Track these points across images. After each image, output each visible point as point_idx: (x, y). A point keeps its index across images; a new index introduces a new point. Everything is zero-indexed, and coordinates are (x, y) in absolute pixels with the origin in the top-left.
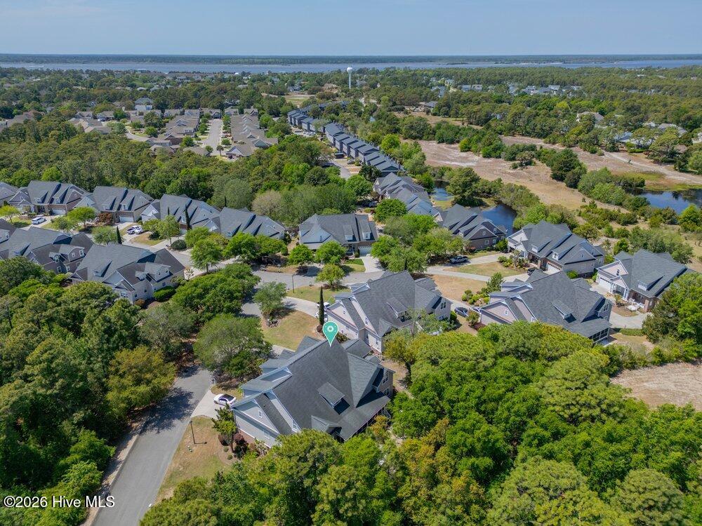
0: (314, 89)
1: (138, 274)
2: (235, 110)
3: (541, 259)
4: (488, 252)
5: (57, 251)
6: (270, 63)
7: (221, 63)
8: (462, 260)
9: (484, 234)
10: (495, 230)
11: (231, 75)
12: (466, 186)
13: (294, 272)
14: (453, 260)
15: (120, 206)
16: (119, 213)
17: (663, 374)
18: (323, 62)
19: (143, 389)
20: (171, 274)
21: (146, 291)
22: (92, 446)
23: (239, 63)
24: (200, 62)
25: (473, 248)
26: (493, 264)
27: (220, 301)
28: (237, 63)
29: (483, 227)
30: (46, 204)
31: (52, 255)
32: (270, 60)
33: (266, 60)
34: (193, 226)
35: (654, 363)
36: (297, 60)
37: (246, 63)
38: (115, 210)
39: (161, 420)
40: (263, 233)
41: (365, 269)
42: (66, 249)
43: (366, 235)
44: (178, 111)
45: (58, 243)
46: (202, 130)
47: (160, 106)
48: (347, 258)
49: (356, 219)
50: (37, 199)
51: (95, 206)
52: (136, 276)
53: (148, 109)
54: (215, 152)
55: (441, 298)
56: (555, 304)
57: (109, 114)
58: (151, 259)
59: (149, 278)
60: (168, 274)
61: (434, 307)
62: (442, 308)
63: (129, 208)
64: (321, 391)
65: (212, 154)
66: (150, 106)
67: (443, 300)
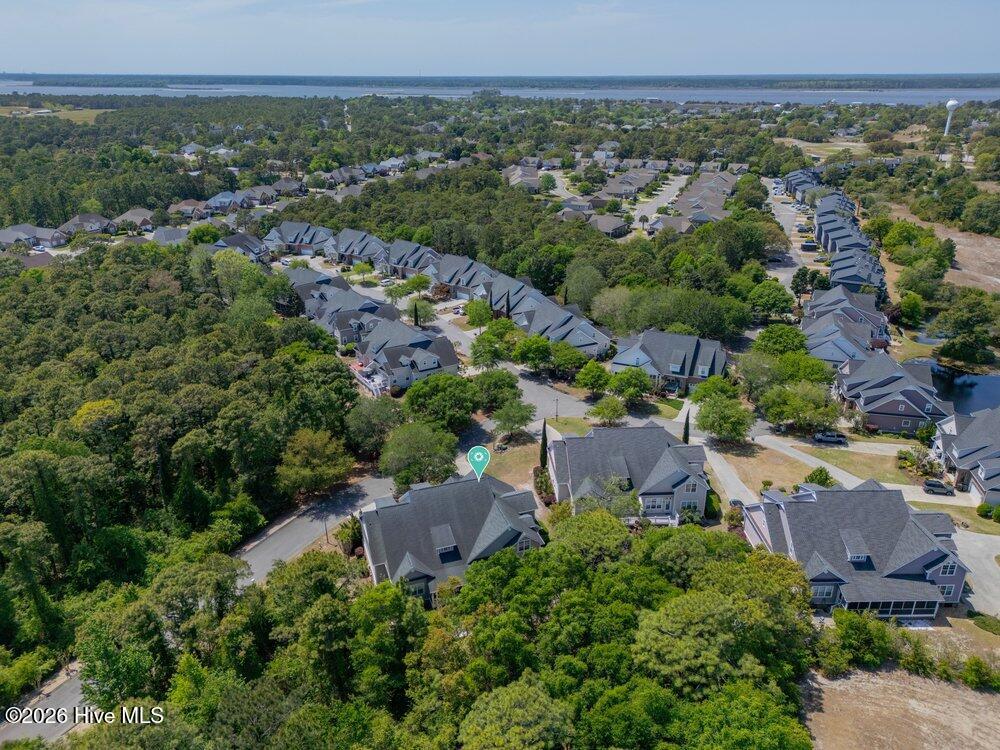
0: (875, 134)
1: (404, 359)
2: (716, 164)
3: (960, 470)
4: (902, 440)
5: (358, 318)
6: (850, 87)
7: (771, 87)
8: (833, 439)
9: (902, 408)
10: (928, 406)
11: (767, 108)
12: (965, 325)
13: (583, 397)
14: (819, 436)
15: (459, 281)
16: (456, 288)
17: (968, 703)
18: (946, 87)
19: (307, 472)
20: (439, 366)
21: (408, 379)
22: (242, 509)
23: (801, 87)
24: (743, 85)
25: (872, 427)
26: (883, 459)
27: (445, 406)
28: (797, 87)
29: (901, 398)
30: (400, 266)
31: (352, 321)
32: (852, 83)
33: (846, 83)
34: (514, 317)
35: (966, 682)
36: (899, 82)
37: (811, 87)
38: (453, 284)
39: (322, 511)
40: (572, 340)
41: (676, 416)
42: (367, 318)
43: (702, 369)
44: (639, 162)
45: (363, 310)
46: (650, 190)
47: (624, 154)
48: (664, 396)
49: (698, 345)
50: (394, 260)
51: (437, 276)
52: (400, 360)
53: (608, 157)
54: (636, 224)
55: (688, 477)
56: (844, 534)
57: (557, 162)
58: (425, 345)
59: (413, 365)
60: (436, 365)
61: (674, 486)
62: (688, 490)
63: (467, 284)
64: (434, 530)
65: (632, 226)
66: (612, 153)
67: (691, 480)
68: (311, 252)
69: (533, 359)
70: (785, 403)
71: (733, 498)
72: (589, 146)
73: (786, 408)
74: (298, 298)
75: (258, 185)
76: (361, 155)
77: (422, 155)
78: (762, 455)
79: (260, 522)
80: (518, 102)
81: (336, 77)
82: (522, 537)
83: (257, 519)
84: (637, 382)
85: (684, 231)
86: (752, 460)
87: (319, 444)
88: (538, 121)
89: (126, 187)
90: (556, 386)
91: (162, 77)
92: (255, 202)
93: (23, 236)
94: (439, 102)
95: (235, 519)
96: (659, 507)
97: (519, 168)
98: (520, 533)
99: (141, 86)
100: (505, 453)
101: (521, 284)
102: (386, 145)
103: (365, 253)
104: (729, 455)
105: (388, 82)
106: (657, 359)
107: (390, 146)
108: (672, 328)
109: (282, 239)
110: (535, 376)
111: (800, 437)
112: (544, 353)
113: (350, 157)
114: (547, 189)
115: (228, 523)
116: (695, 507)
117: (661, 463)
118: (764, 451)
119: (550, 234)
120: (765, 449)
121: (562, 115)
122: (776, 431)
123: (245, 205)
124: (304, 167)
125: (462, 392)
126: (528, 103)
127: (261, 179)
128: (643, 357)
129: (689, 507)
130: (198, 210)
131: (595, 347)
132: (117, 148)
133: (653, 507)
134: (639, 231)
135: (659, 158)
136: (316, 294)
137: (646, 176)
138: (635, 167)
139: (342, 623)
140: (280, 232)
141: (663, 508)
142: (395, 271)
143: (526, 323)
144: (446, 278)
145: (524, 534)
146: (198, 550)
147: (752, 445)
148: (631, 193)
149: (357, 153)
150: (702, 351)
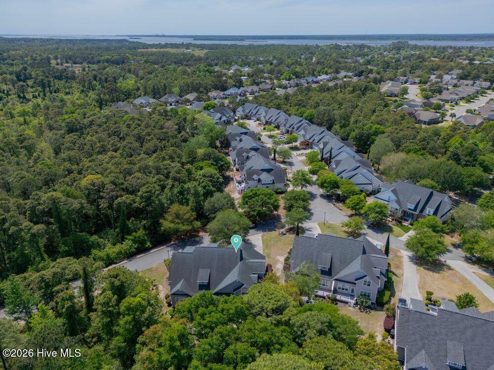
1: (256, 177)
5: (248, 153)
15: (314, 140)
16: (312, 143)
19: (172, 225)
21: (256, 187)
27: (257, 205)
30: (290, 129)
31: (244, 154)
38: (311, 141)
40: (355, 180)
41: (402, 236)
42: (253, 153)
43: (430, 210)
44: (471, 82)
45: (252, 149)
46: (469, 99)
47: (462, 77)
48: (400, 222)
49: (432, 194)
50: (288, 125)
51: (304, 136)
52: (253, 177)
53: (452, 78)
54: (448, 118)
55: (366, 276)
56: (450, 345)
57: (417, 80)
58: (269, 171)
59: (259, 180)
60: (272, 182)
61: (356, 280)
62: (364, 284)
63: (318, 142)
64: (201, 271)
65: (445, 119)
66: (456, 77)
67: (367, 279)
68: (255, 119)
69: (327, 187)
70: (477, 242)
71: (403, 296)
72: (442, 72)
73: (476, 246)
74: (227, 140)
75: (253, 85)
76: (309, 73)
77: (343, 73)
78: (446, 273)
79: (147, 246)
80: (415, 47)
81: (324, 35)
82: (243, 287)
83: (146, 243)
84: (381, 211)
85: (477, 124)
86: (436, 275)
87: (181, 212)
88: (419, 58)
89: (192, 83)
90: (337, 204)
91: (244, 36)
92: (247, 93)
93: (144, 102)
94: (369, 47)
95: (134, 241)
96: (347, 290)
97: (391, 82)
98: (243, 285)
99: (234, 40)
100: (284, 236)
101: (343, 145)
102: (324, 68)
103: (276, 121)
104: (421, 268)
105: (348, 37)
106: (401, 199)
107: (326, 69)
108: (423, 182)
109: (243, 111)
110: (328, 197)
111: (484, 267)
112: (335, 185)
113: (304, 73)
114: (403, 94)
115: (130, 243)
116: (369, 296)
117: (353, 264)
118: (450, 271)
119: (380, 118)
120: (452, 270)
121: (438, 55)
122: (468, 260)
123: (242, 94)
124: (278, 78)
125: (269, 198)
126: (420, 48)
127: (255, 83)
128: (393, 197)
129: (365, 295)
130: (220, 96)
131: (370, 186)
132: (202, 66)
133: (343, 289)
134: (448, 122)
135: (485, 80)
136: (238, 139)
137: (471, 90)
138: (467, 85)
139: (111, 308)
140: (243, 108)
141: (349, 291)
142: (288, 132)
143: (334, 167)
144: (308, 137)
145: (245, 286)
146: (114, 252)
147: (444, 265)
148: (455, 99)
149: (307, 72)
150: (433, 198)
